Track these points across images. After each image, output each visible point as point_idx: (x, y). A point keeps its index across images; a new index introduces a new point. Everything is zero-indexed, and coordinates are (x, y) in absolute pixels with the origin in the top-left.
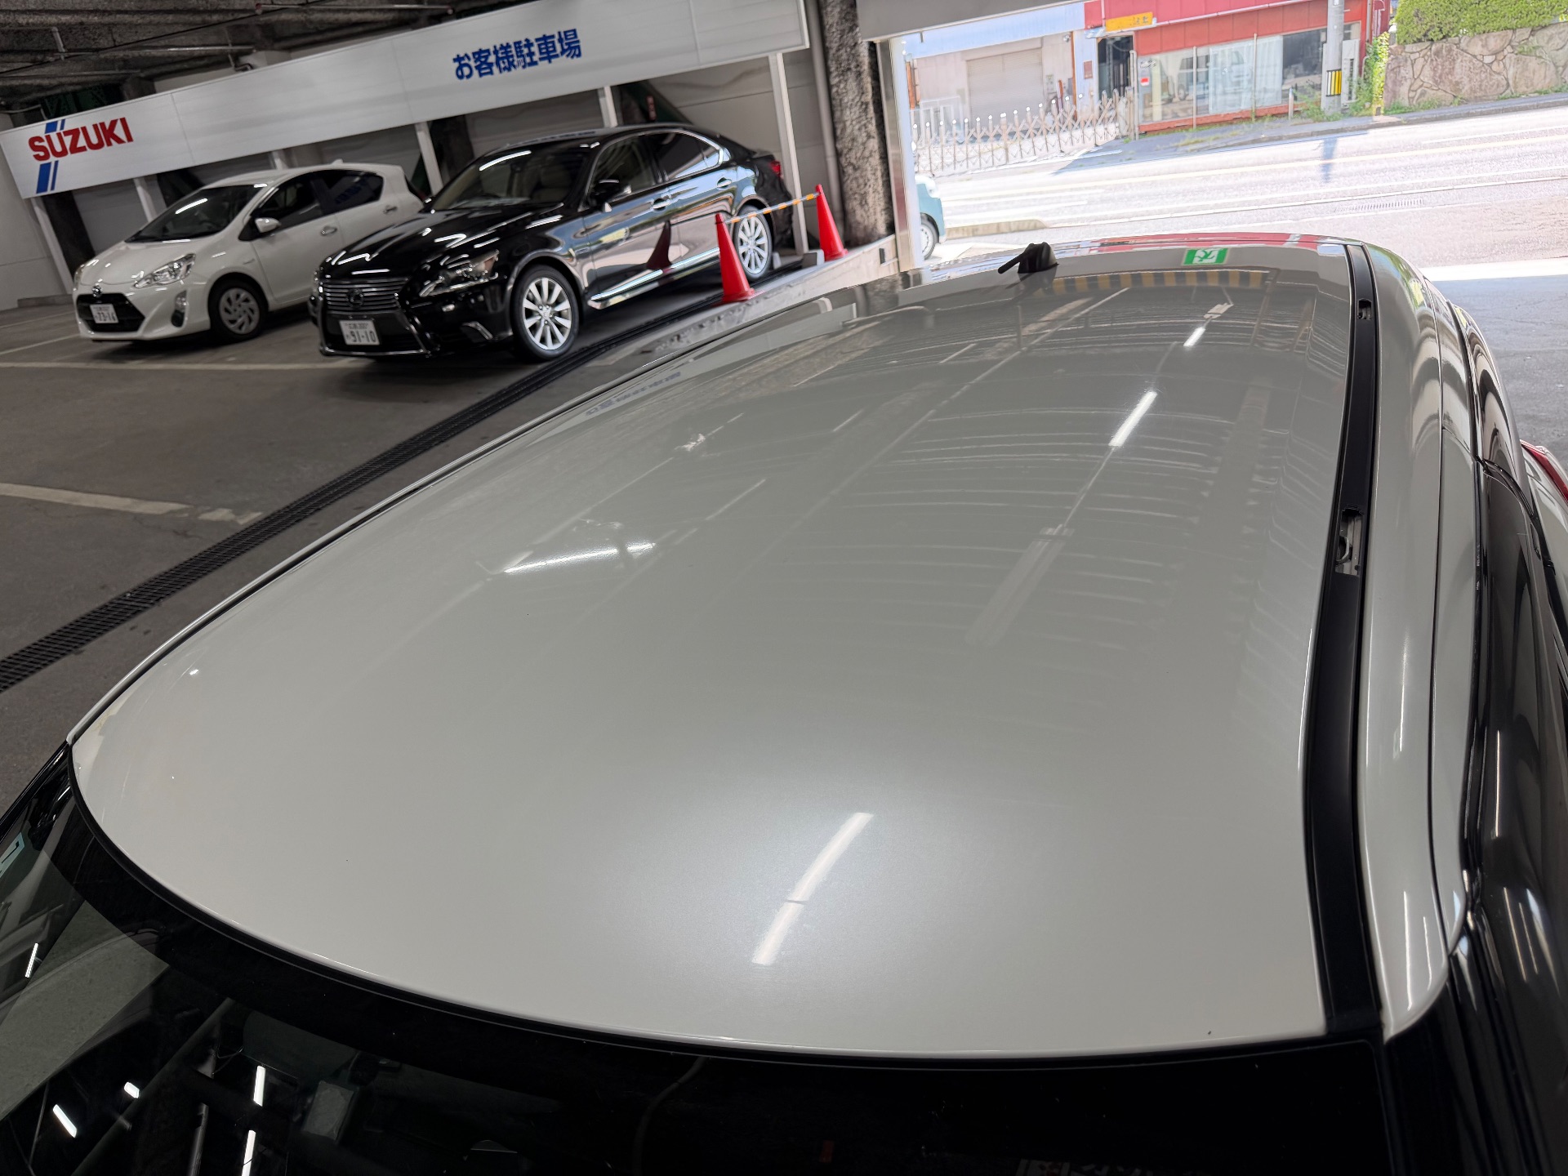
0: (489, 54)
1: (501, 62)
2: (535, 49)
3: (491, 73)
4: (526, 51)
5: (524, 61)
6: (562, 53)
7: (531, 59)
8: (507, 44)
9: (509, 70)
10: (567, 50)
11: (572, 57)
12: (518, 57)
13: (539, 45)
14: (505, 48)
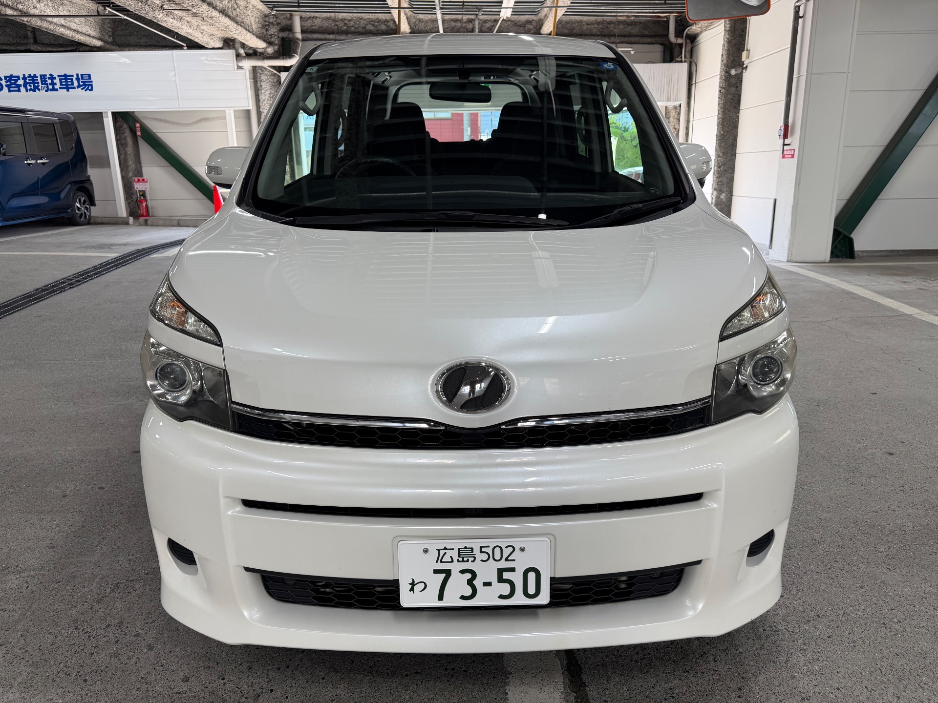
0: (20, 79)
1: (28, 85)
2: (57, 81)
3: (19, 91)
4: (49, 81)
5: (48, 87)
6: (79, 86)
7: (53, 87)
8: (35, 75)
9: (34, 91)
10: (82, 85)
11: (86, 90)
12: (42, 84)
13: (60, 80)
14: (33, 78)
